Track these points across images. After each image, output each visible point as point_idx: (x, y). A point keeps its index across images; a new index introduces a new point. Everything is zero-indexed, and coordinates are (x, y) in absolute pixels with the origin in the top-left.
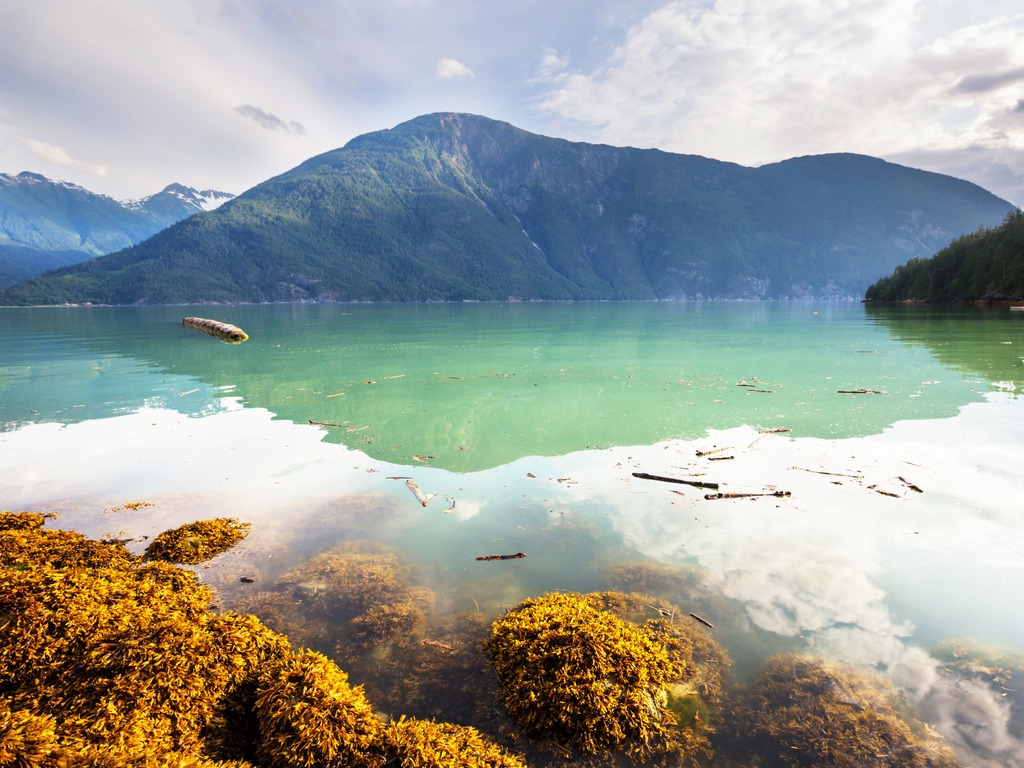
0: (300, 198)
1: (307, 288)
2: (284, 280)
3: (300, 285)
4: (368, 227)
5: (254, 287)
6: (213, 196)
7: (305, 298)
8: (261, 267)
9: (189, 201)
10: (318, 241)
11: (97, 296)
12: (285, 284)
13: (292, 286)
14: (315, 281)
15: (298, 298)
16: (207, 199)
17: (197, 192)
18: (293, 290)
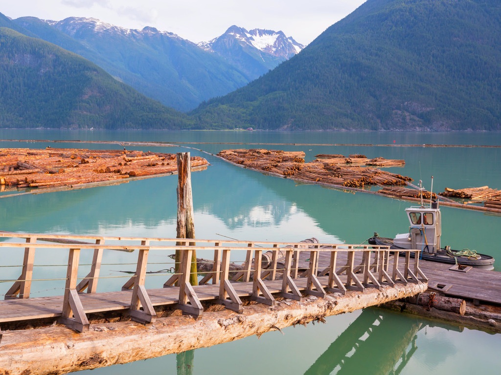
0: (394, 28)
1: (421, 116)
2: (398, 108)
3: (414, 113)
4: (471, 52)
5: (371, 115)
6: (258, 34)
7: (420, 126)
8: (375, 96)
9: (243, 40)
10: (421, 69)
11: (252, 122)
12: (399, 112)
13: (407, 114)
14: (428, 109)
15: (414, 126)
16: (254, 37)
17: (247, 32)
18: (408, 118)
